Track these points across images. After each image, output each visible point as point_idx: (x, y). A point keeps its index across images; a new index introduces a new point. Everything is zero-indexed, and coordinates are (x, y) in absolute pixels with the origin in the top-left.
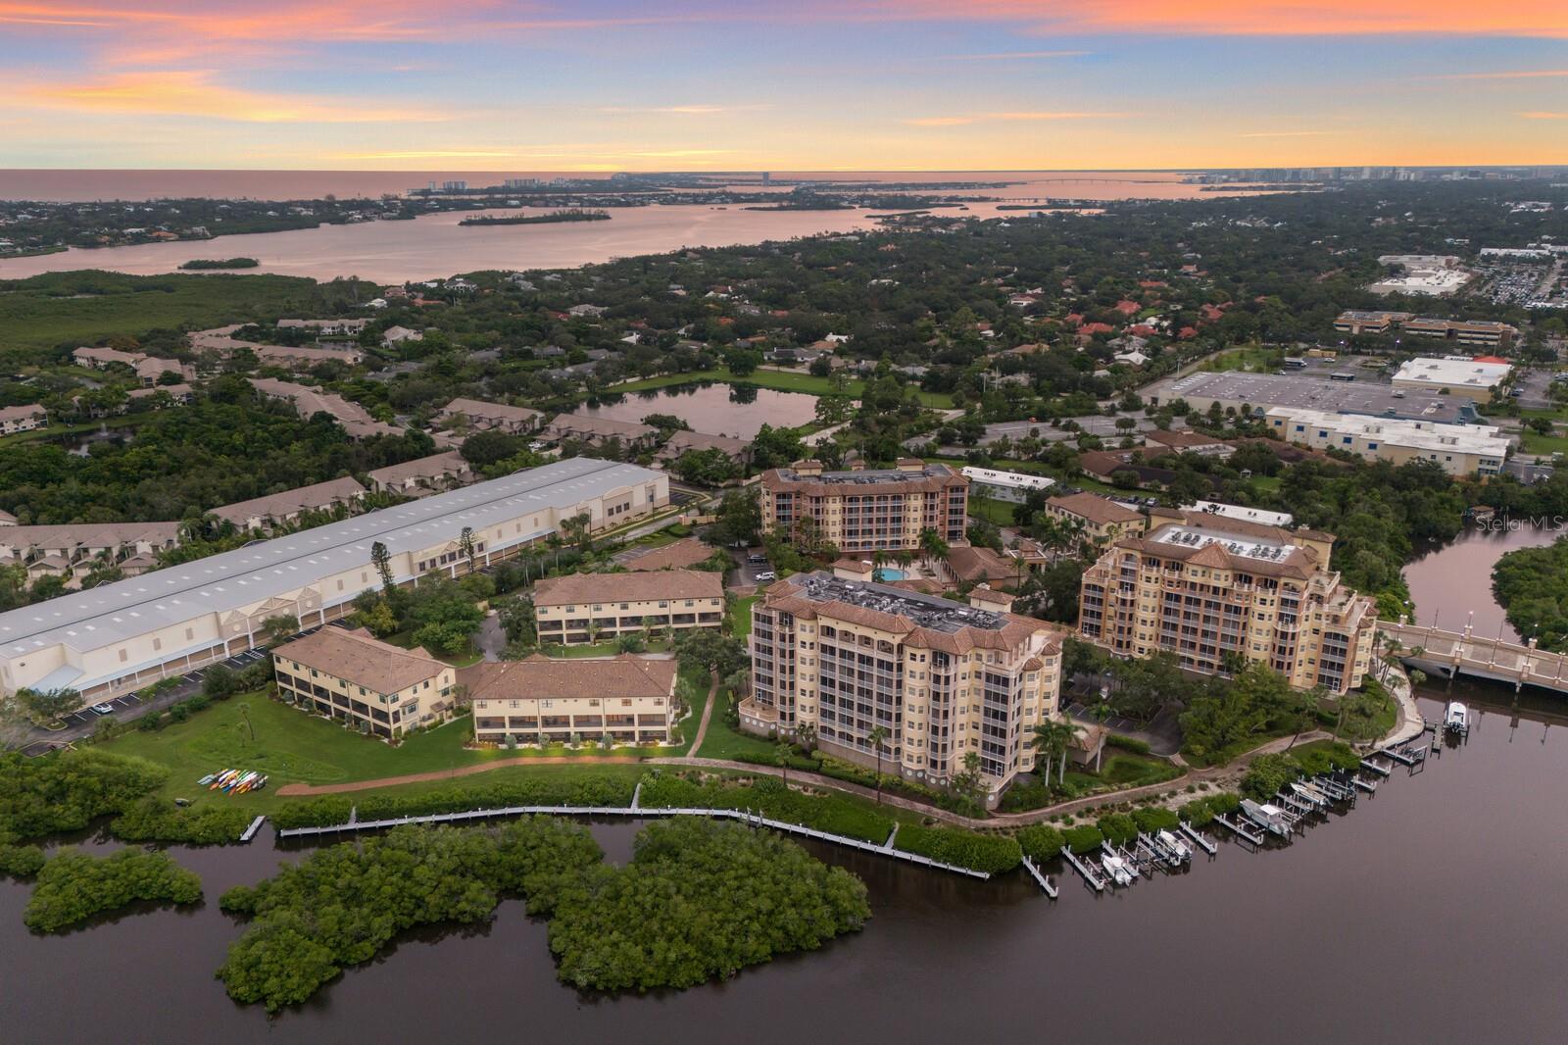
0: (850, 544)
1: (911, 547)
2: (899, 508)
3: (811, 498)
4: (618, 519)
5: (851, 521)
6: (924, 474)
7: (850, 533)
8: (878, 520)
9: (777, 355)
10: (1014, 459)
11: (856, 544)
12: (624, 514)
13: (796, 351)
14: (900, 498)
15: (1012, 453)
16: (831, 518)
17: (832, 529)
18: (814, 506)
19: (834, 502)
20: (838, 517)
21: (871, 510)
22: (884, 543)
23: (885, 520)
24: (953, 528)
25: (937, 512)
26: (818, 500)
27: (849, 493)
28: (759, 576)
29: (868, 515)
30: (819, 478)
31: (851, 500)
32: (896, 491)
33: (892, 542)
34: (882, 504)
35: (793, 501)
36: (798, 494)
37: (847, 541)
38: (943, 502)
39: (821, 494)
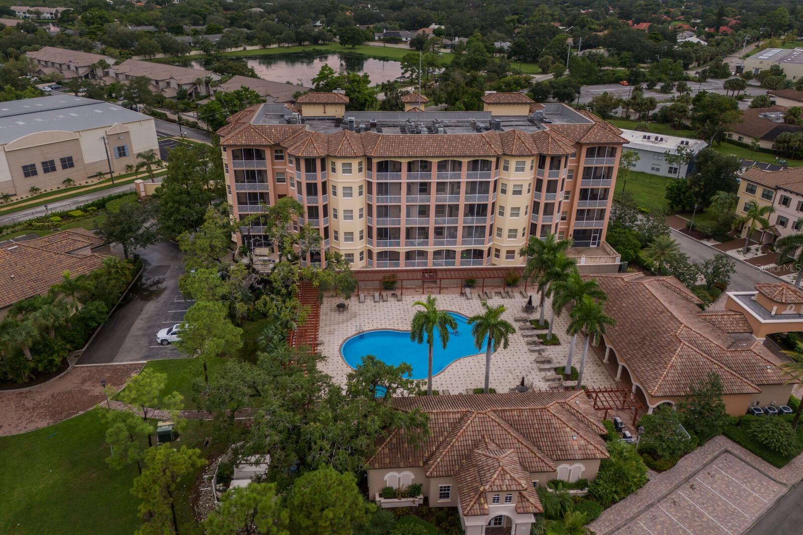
0: (381, 255)
1: (503, 262)
2: (484, 187)
3: (298, 159)
4: (47, 182)
5: (384, 211)
6: (532, 121)
7: (383, 234)
8: (440, 209)
9: (385, 35)
10: (622, 119)
11: (395, 256)
12: (61, 174)
13: (402, 33)
14: (486, 165)
15: (620, 111)
16: (341, 203)
17: (343, 225)
18: (303, 177)
19: (347, 169)
20: (357, 203)
21: (424, 188)
22: (450, 254)
23: (453, 210)
24: (584, 225)
25: (560, 196)
26: (310, 164)
27: (379, 152)
28: (162, 334)
29: (419, 199)
30: (338, 122)
31: (383, 167)
32: (480, 152)
33: (467, 253)
34: (449, 177)
35: (268, 164)
36: (279, 153)
37: (376, 250)
38: (572, 175)
39: (317, 151)
